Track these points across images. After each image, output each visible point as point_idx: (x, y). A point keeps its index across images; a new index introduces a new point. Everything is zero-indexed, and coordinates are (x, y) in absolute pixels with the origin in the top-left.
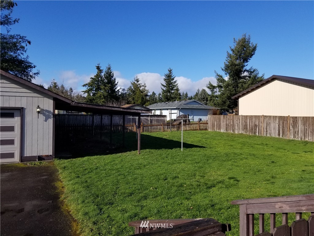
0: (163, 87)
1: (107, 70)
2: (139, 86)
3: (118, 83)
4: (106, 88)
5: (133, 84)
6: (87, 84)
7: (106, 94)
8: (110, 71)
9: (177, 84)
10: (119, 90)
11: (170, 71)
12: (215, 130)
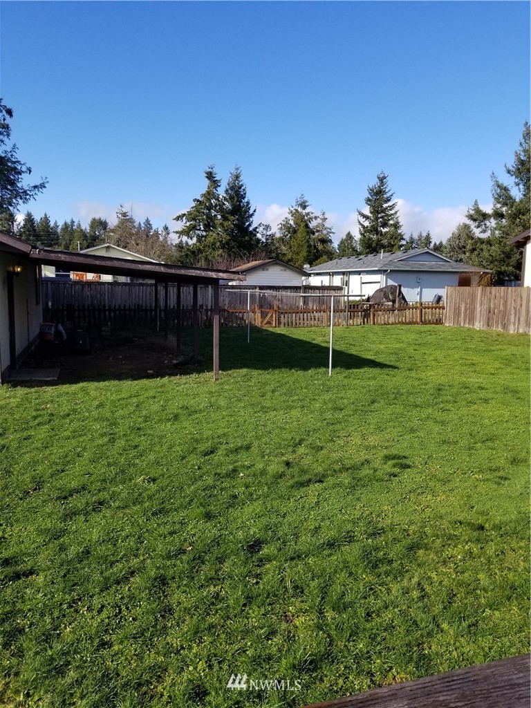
0: (362, 220)
1: (231, 180)
2: (306, 218)
3: (255, 211)
4: (226, 224)
5: (295, 214)
6: (184, 215)
7: (225, 237)
8: (238, 184)
9: (396, 212)
10: (256, 228)
11: (382, 180)
12: (460, 325)
